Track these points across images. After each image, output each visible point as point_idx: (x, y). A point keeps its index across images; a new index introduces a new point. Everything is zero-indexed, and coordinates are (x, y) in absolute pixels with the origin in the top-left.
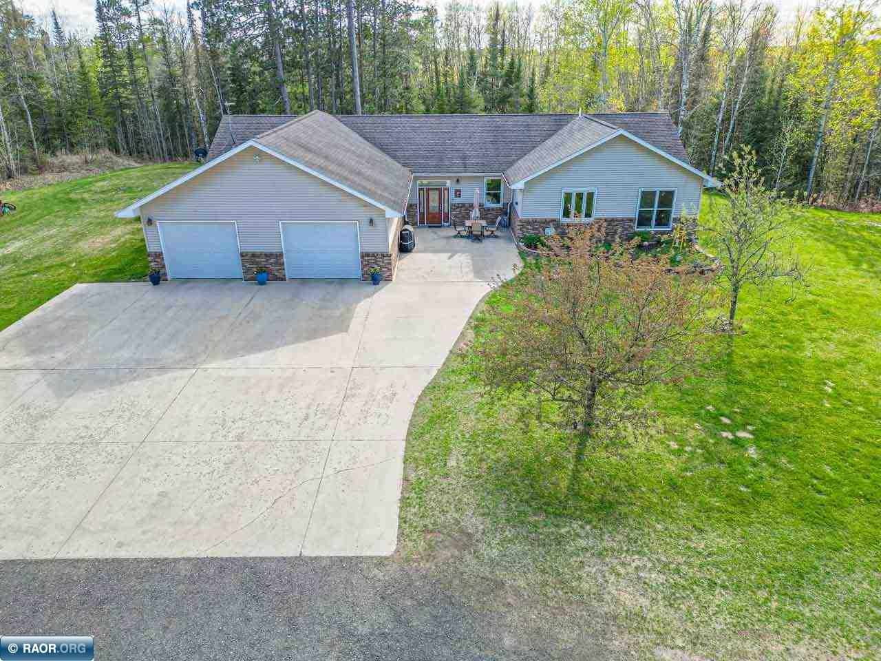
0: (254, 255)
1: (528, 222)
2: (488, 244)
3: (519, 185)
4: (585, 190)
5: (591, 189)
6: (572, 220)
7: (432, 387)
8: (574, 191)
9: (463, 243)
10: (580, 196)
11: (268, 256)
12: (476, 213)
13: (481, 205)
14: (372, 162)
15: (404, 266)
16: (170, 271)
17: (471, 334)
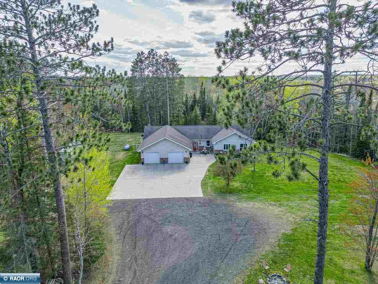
0: (163, 158)
1: (216, 150)
2: (208, 155)
3: (214, 143)
4: (228, 144)
5: (229, 144)
6: (226, 150)
7: (203, 180)
8: (226, 144)
9: (202, 155)
10: (227, 145)
11: (165, 158)
12: (205, 148)
13: (206, 147)
14: (182, 138)
15: (191, 159)
16: (145, 162)
17: (208, 172)
